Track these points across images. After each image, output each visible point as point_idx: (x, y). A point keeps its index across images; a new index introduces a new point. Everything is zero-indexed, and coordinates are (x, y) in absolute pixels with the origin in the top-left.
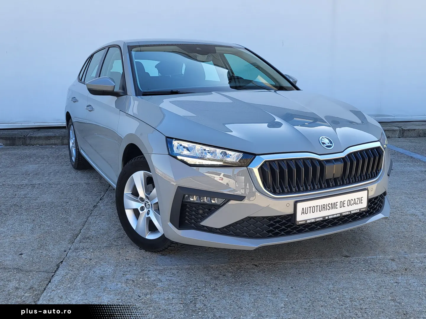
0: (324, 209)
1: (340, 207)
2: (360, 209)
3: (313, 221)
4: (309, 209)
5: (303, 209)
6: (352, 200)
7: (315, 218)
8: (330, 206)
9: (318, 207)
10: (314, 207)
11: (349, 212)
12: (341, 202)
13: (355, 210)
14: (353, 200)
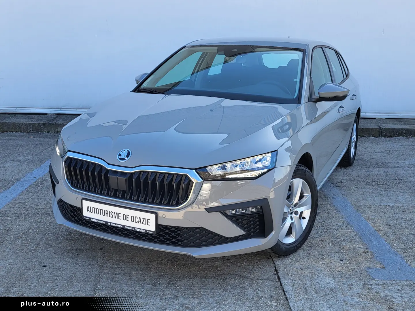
0: (107, 214)
1: (123, 220)
2: (146, 230)
3: (96, 221)
4: (93, 209)
5: (88, 207)
6: (136, 218)
7: (98, 220)
8: (113, 214)
9: (102, 211)
10: (97, 209)
11: (132, 227)
12: (124, 215)
13: (141, 229)
14: (138, 218)
